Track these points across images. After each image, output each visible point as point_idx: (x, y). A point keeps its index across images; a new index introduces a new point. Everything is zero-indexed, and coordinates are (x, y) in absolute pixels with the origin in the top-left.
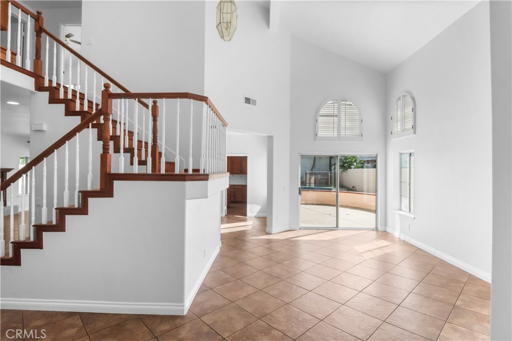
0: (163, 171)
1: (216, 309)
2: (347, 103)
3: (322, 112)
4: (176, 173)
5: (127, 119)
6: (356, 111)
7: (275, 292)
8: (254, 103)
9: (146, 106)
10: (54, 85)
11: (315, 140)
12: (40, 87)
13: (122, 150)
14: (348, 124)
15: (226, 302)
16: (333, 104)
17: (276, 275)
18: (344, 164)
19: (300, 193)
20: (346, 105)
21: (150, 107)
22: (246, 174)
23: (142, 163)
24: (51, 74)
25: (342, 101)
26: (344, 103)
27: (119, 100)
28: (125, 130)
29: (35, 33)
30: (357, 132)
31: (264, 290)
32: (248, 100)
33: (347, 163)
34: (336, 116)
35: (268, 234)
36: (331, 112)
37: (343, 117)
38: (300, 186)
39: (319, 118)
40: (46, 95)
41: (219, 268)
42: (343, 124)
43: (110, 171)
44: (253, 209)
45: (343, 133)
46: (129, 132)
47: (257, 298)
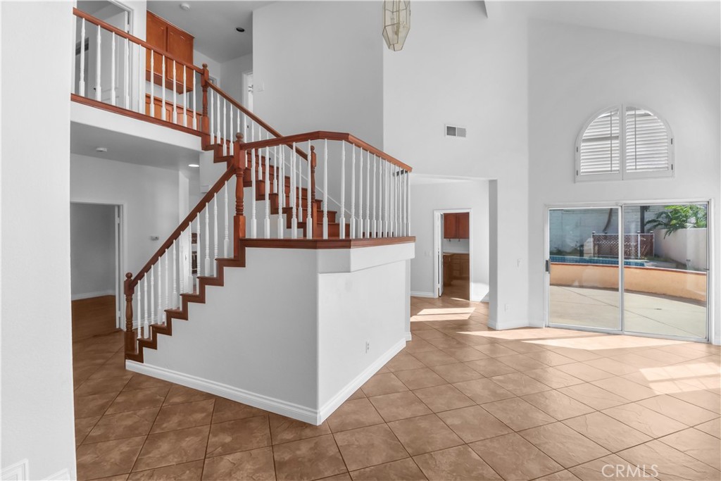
0: (326, 236)
1: (360, 426)
2: (638, 112)
3: (588, 133)
4: (341, 238)
5: (300, 175)
6: (660, 124)
7: (457, 422)
8: (463, 133)
9: (305, 156)
10: (219, 142)
11: (575, 182)
12: (207, 146)
13: (280, 211)
14: (641, 150)
15: (378, 419)
16: (609, 119)
17: (469, 395)
18: (670, 221)
19: (547, 269)
20: (635, 116)
21: (309, 158)
22: (468, 238)
23: (302, 225)
24: (215, 131)
25: (629, 109)
26: (633, 112)
27: (275, 147)
28: (298, 188)
29: (201, 89)
30: (663, 163)
31: (439, 415)
32: (451, 131)
33: (676, 219)
34: (617, 138)
35: (491, 329)
36: (606, 131)
37: (629, 136)
38: (547, 257)
39: (582, 144)
40: (211, 153)
41: (392, 370)
42: (630, 150)
43: (245, 237)
44: (478, 291)
45: (630, 166)
46: (303, 189)
47: (424, 424)
